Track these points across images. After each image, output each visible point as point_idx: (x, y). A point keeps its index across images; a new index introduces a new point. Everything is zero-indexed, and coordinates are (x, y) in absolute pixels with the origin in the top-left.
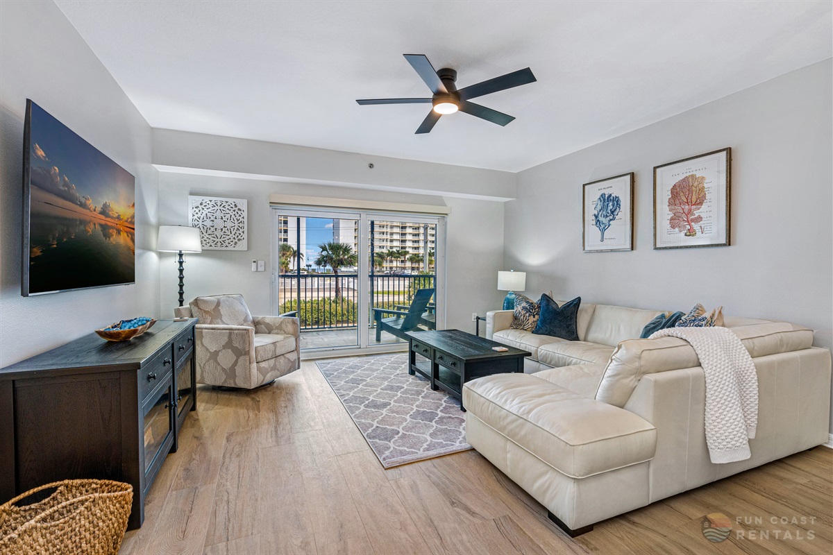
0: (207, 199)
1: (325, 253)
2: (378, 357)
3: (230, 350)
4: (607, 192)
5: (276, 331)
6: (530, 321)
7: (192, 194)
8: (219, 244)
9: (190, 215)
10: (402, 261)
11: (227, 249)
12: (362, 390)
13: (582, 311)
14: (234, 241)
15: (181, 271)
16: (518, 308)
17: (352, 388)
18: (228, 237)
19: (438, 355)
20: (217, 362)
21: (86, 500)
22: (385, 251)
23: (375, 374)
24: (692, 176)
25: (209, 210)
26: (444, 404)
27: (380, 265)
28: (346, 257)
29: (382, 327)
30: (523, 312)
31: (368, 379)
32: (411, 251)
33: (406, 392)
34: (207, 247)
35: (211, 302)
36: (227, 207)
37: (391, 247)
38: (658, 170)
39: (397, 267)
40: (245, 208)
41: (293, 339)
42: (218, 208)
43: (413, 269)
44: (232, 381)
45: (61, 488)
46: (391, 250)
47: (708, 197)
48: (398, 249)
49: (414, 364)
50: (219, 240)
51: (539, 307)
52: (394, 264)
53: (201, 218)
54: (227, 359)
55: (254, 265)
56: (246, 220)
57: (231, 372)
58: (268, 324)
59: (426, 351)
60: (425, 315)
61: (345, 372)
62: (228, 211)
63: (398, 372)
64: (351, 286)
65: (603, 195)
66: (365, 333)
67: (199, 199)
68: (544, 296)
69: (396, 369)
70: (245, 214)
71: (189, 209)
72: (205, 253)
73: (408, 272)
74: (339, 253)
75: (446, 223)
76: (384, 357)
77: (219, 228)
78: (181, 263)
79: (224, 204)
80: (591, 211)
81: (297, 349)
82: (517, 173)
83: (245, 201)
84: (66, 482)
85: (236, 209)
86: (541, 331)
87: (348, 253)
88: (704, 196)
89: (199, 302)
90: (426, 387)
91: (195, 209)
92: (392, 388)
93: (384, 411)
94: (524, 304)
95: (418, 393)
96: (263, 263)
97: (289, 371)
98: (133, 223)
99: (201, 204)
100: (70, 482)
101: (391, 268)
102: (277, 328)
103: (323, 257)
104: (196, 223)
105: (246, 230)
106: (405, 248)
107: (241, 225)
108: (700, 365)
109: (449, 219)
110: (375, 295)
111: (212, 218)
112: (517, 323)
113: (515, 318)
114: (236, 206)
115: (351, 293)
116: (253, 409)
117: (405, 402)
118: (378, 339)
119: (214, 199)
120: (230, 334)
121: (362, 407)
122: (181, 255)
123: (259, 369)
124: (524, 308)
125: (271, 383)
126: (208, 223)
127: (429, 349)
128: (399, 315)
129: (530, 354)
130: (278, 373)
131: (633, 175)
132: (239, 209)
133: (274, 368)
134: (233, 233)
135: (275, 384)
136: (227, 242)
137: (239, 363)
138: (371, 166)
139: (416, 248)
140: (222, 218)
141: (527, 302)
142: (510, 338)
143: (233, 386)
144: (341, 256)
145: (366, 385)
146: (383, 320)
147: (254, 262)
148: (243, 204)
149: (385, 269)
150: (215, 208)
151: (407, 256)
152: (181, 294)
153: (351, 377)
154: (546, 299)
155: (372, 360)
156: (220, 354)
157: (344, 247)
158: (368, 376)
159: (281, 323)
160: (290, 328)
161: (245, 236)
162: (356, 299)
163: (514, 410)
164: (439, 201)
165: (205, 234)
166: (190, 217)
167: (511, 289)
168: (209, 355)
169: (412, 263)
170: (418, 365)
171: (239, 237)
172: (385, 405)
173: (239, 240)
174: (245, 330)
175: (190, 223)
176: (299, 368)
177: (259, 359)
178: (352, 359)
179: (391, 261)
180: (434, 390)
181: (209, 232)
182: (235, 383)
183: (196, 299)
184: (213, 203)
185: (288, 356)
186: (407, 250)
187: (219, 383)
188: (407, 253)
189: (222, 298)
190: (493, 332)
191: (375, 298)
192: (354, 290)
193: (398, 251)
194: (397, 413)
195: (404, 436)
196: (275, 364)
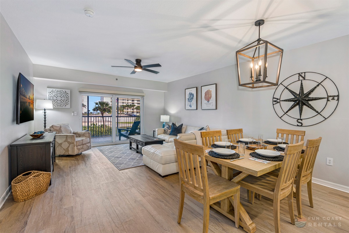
0: (54, 89)
1: (97, 106)
2: (119, 145)
3: (67, 143)
4: (191, 92)
5: (82, 136)
6: (169, 131)
7: (48, 87)
8: (59, 106)
9: (48, 95)
10: (133, 109)
11: (62, 107)
12: (113, 154)
13: (183, 128)
14: (65, 105)
15: (45, 116)
16: (165, 127)
17: (110, 154)
18: (63, 103)
19: (138, 142)
20: (61, 147)
21: (42, 173)
22: (125, 104)
23: (118, 150)
24: (209, 90)
25: (55, 93)
26: (139, 156)
27: (122, 111)
28: (107, 107)
29: (121, 135)
30: (167, 129)
31: (115, 151)
32: (136, 105)
33: (128, 154)
34: (54, 107)
35: (58, 127)
36: (62, 92)
37: (128, 103)
38: (202, 87)
39: (130, 112)
40: (69, 93)
41: (89, 139)
42: (59, 93)
43: (137, 112)
44: (67, 153)
45: (33, 172)
46: (127, 104)
47: (212, 96)
48: (131, 104)
49: (131, 146)
50: (59, 104)
51: (171, 127)
52: (129, 110)
53: (52, 96)
54: (65, 145)
55: (73, 113)
56: (69, 97)
57: (67, 150)
58: (79, 134)
59: (135, 141)
60: (137, 131)
61: (107, 150)
62: (63, 94)
63: (126, 149)
64: (109, 120)
65: (190, 93)
66: (115, 137)
67: (51, 89)
68: (173, 123)
69: (125, 148)
70: (69, 95)
71: (47, 93)
72: (54, 109)
73: (135, 114)
74: (104, 105)
75: (144, 99)
76: (122, 145)
77: (59, 100)
78: (45, 113)
79: (61, 91)
80: (187, 97)
81: (90, 142)
82: (168, 83)
83: (69, 91)
84: (34, 171)
85: (66, 93)
86: (171, 134)
87: (108, 106)
88: (211, 96)
89: (54, 127)
90: (135, 153)
91: (49, 93)
92: (123, 153)
93: (120, 159)
94: (167, 126)
95: (132, 154)
96: (76, 112)
97: (87, 150)
98: (33, 100)
99: (52, 91)
100: (35, 171)
101: (128, 112)
102: (83, 135)
103: (96, 107)
104: (50, 98)
105: (69, 101)
106: (134, 103)
107: (68, 99)
108: (196, 139)
109: (145, 97)
110: (119, 124)
111: (56, 96)
112: (165, 132)
113: (165, 130)
114: (66, 92)
115: (109, 123)
116: (76, 161)
117: (127, 156)
118: (120, 139)
119: (57, 89)
120: (67, 137)
121: (113, 158)
122: (45, 110)
123: (77, 148)
124: (167, 127)
125: (81, 154)
126: (55, 98)
127: (135, 140)
128: (127, 131)
129: (165, 140)
130: (84, 150)
131: (197, 88)
132: (67, 93)
133: (82, 148)
134: (65, 102)
135: (82, 154)
136: (62, 105)
137: (70, 147)
138: (117, 79)
139: (138, 104)
140: (60, 96)
141: (168, 125)
142: (162, 136)
143: (68, 154)
144: (105, 107)
145: (115, 153)
146: (121, 133)
147: (73, 112)
148: (68, 91)
149: (125, 113)
150: (58, 93)
151: (135, 107)
152: (45, 124)
153: (110, 151)
154: (173, 124)
155: (117, 146)
156: (63, 144)
157: (106, 103)
158: (116, 150)
159: (84, 133)
160: (87, 135)
161: (69, 103)
162: (111, 125)
163: (152, 152)
164: (142, 92)
165: (53, 102)
166: (48, 96)
167: (165, 121)
168: (58, 144)
169: (137, 110)
170: (133, 146)
171: (67, 103)
172: (121, 157)
173: (67, 104)
174: (72, 135)
175: (48, 98)
176: (91, 149)
177: (77, 145)
178: (110, 146)
179: (128, 109)
180: (137, 153)
181: (55, 101)
182: (68, 153)
183: (52, 126)
184: (57, 91)
185: (87, 144)
186: (135, 104)
187: (62, 154)
188: (135, 105)
189: (62, 125)
190: (158, 135)
191: (119, 125)
192: (110, 122)
193: (131, 105)
194: (124, 159)
195: (126, 164)
196: (82, 147)
